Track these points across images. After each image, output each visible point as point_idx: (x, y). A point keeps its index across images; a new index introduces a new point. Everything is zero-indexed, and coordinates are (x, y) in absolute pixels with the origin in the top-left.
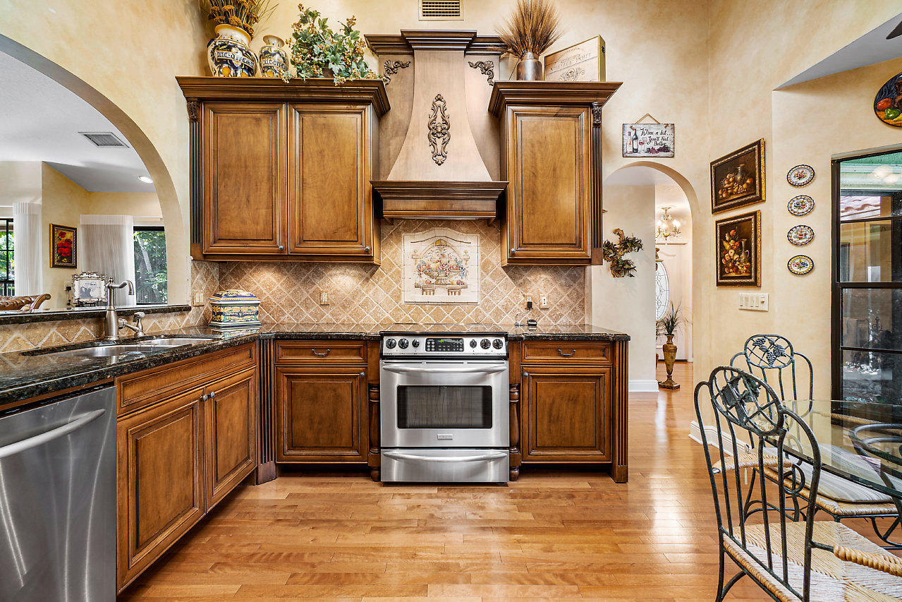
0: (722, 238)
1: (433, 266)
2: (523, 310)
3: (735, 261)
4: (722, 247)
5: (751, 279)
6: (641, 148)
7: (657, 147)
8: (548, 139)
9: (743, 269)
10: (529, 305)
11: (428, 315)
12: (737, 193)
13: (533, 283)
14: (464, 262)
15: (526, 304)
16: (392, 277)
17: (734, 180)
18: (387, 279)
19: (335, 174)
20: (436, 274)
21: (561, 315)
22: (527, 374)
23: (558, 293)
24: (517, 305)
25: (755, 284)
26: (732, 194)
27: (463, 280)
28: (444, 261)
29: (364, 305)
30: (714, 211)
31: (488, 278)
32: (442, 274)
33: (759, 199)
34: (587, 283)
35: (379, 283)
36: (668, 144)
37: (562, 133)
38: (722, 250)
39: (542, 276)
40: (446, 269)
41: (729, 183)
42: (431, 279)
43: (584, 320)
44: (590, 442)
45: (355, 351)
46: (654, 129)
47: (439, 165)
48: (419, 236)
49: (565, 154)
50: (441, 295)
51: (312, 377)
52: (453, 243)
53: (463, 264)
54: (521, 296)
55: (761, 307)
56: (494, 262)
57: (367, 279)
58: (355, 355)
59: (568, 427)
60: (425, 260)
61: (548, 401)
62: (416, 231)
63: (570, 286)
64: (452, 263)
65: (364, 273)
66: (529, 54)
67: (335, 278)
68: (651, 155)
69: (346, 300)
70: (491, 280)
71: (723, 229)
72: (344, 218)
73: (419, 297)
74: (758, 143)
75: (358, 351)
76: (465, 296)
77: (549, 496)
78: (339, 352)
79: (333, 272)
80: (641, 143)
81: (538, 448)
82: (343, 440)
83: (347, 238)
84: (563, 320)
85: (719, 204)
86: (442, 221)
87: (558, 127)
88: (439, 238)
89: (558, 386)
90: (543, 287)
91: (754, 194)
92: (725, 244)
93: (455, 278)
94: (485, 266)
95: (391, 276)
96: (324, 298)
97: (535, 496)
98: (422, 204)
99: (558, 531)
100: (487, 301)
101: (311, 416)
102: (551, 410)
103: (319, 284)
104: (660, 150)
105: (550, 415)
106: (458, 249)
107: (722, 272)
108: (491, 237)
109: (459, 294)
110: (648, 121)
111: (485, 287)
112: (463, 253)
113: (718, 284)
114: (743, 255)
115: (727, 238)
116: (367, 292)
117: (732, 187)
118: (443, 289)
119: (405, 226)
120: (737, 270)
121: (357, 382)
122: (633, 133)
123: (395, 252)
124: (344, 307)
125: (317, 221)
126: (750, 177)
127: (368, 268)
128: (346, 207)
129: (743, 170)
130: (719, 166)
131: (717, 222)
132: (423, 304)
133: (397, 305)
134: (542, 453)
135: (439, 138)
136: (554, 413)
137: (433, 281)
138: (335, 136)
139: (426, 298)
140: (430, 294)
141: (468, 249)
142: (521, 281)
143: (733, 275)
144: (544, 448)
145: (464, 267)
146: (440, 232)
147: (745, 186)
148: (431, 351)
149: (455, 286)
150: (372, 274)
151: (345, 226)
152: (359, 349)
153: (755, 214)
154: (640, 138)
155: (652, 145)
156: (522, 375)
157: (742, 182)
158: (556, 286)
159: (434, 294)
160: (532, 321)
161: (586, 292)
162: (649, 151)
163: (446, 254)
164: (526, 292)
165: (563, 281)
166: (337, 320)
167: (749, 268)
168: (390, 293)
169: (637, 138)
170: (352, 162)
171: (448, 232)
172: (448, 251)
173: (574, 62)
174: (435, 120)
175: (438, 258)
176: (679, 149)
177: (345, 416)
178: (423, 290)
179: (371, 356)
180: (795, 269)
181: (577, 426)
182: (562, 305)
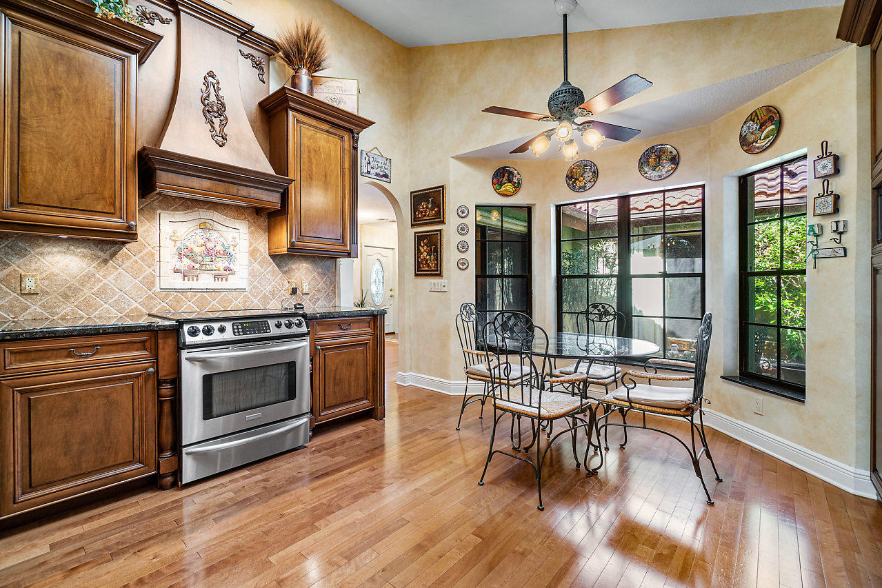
0: (419, 244)
1: (197, 250)
2: (288, 296)
3: (427, 260)
4: (419, 249)
5: (437, 272)
6: (372, 171)
7: (381, 174)
8: (321, 150)
9: (432, 265)
10: (294, 291)
11: (189, 303)
12: (428, 216)
13: (296, 271)
14: (232, 248)
15: (290, 290)
16: (143, 260)
17: (427, 207)
18: (136, 262)
19: (79, 124)
20: (200, 258)
21: (318, 299)
22: (319, 347)
23: (316, 280)
24: (282, 291)
25: (440, 275)
26: (425, 216)
27: (232, 266)
28: (210, 245)
29: (102, 293)
30: (413, 226)
31: (256, 266)
32: (208, 259)
33: (443, 222)
34: (337, 272)
35: (124, 266)
36: (388, 173)
37: (332, 147)
38: (418, 252)
39: (304, 265)
40: (211, 254)
41: (423, 208)
42: (194, 265)
43: (335, 303)
44: (361, 394)
45: (139, 345)
46: (380, 159)
47: (220, 146)
48: (179, 216)
49: (333, 166)
50: (206, 281)
51: (69, 386)
52: (220, 227)
53: (231, 250)
54: (286, 282)
55: (444, 289)
56: (262, 250)
57: (105, 261)
58: (137, 350)
59: (347, 386)
60: (188, 244)
61: (333, 368)
62: (176, 209)
63: (325, 275)
64: (219, 248)
65: (100, 254)
66: (304, 71)
67: (49, 258)
68: (378, 178)
69: (70, 287)
70: (258, 267)
71: (419, 238)
72: (93, 182)
73: (178, 282)
74: (442, 187)
75: (143, 345)
76: (233, 282)
77: (344, 442)
78: (114, 348)
79: (47, 249)
80: (372, 168)
81: (326, 409)
82: (120, 454)
83: (99, 208)
84: (320, 303)
85: (416, 221)
86: (207, 202)
87: (328, 142)
88: (203, 221)
89: (340, 354)
90: (304, 274)
91: (439, 218)
92: (421, 248)
93: (221, 264)
94: (253, 253)
95: (142, 258)
96: (29, 284)
97: (335, 446)
98: (206, 184)
99: (368, 458)
100: (255, 287)
101: (66, 436)
102: (335, 375)
103: (17, 265)
104: (383, 176)
105: (335, 378)
106: (225, 234)
107: (419, 267)
108: (259, 226)
109: (226, 280)
110: (375, 151)
111: (253, 274)
112: (231, 239)
113: (416, 275)
114: (432, 256)
115: (422, 245)
116: (104, 276)
117: (425, 211)
118: (208, 276)
119: (160, 202)
120: (428, 266)
121: (141, 380)
122: (367, 158)
123: (148, 231)
124: (66, 297)
125: (45, 179)
126: (437, 207)
127: (106, 247)
128: (97, 170)
129: (433, 202)
130: (417, 195)
131: (415, 233)
132: (183, 291)
133: (150, 293)
134: (329, 412)
135: (215, 117)
136: (338, 377)
137: (197, 266)
138: (80, 74)
139: (188, 284)
140: (193, 280)
141: (236, 235)
142: (286, 269)
143: (426, 269)
144: (330, 408)
145: (232, 253)
146: (205, 214)
147: (433, 212)
148: (239, 335)
149: (222, 272)
150: (112, 256)
151: (95, 193)
152: (143, 342)
153: (440, 230)
154: (372, 163)
155: (378, 171)
156: (316, 348)
157: (432, 209)
158: (315, 274)
159: (197, 280)
160: (299, 304)
161: (337, 279)
162: (377, 175)
163: (212, 238)
164: (291, 279)
165: (320, 270)
166: (52, 314)
167: (437, 265)
168: (139, 279)
169: (370, 163)
170: (107, 115)
171: (216, 216)
172: (215, 235)
173: (337, 91)
174: (208, 96)
175: (202, 242)
176: (393, 177)
177: (123, 426)
178: (185, 276)
179: (163, 349)
180: (460, 266)
181: (353, 384)
182: (319, 291)
